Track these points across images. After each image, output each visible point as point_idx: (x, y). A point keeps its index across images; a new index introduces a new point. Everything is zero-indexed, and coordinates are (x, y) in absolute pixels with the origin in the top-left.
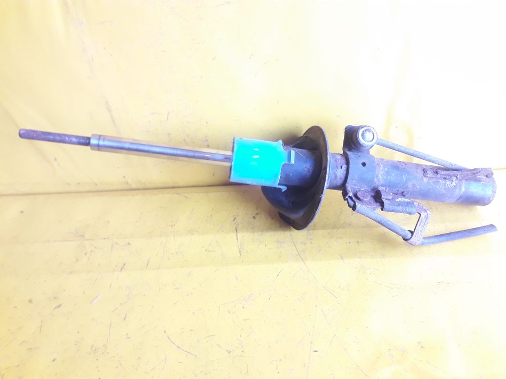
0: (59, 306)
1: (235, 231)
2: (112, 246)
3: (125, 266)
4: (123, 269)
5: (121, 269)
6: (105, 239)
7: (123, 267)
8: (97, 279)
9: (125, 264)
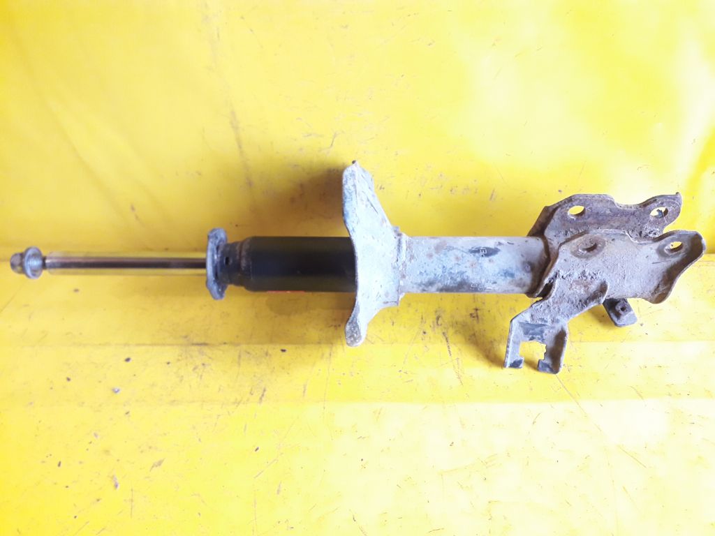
0: (160, 463)
1: (444, 340)
2: (240, 357)
3: (265, 393)
4: (263, 399)
5: (261, 399)
6: (225, 343)
7: (263, 395)
8: (219, 416)
9: (265, 390)
